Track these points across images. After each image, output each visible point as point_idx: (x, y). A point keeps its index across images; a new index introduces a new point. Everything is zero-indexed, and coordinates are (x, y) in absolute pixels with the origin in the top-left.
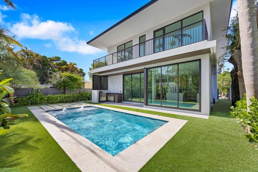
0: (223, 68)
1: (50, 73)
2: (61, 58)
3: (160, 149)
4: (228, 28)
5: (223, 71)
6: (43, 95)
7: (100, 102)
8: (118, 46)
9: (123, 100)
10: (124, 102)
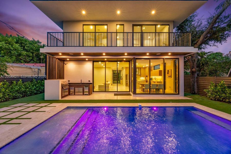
7: (62, 97)
8: (84, 25)
9: (93, 91)
10: (94, 93)
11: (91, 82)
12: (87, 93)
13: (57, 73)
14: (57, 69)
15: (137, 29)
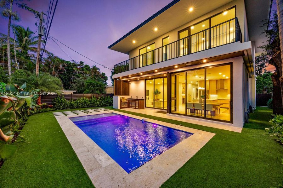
0: (264, 68)
1: (74, 78)
2: (84, 63)
3: (179, 168)
4: (269, 22)
5: (263, 71)
6: (67, 101)
7: (121, 108)
8: (140, 50)
9: (146, 107)
10: (146, 108)
11: (144, 98)
12: (138, 108)
13: (123, 91)
14: (123, 88)
15: (184, 34)
